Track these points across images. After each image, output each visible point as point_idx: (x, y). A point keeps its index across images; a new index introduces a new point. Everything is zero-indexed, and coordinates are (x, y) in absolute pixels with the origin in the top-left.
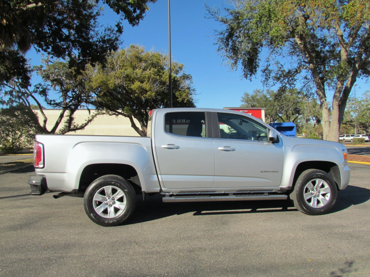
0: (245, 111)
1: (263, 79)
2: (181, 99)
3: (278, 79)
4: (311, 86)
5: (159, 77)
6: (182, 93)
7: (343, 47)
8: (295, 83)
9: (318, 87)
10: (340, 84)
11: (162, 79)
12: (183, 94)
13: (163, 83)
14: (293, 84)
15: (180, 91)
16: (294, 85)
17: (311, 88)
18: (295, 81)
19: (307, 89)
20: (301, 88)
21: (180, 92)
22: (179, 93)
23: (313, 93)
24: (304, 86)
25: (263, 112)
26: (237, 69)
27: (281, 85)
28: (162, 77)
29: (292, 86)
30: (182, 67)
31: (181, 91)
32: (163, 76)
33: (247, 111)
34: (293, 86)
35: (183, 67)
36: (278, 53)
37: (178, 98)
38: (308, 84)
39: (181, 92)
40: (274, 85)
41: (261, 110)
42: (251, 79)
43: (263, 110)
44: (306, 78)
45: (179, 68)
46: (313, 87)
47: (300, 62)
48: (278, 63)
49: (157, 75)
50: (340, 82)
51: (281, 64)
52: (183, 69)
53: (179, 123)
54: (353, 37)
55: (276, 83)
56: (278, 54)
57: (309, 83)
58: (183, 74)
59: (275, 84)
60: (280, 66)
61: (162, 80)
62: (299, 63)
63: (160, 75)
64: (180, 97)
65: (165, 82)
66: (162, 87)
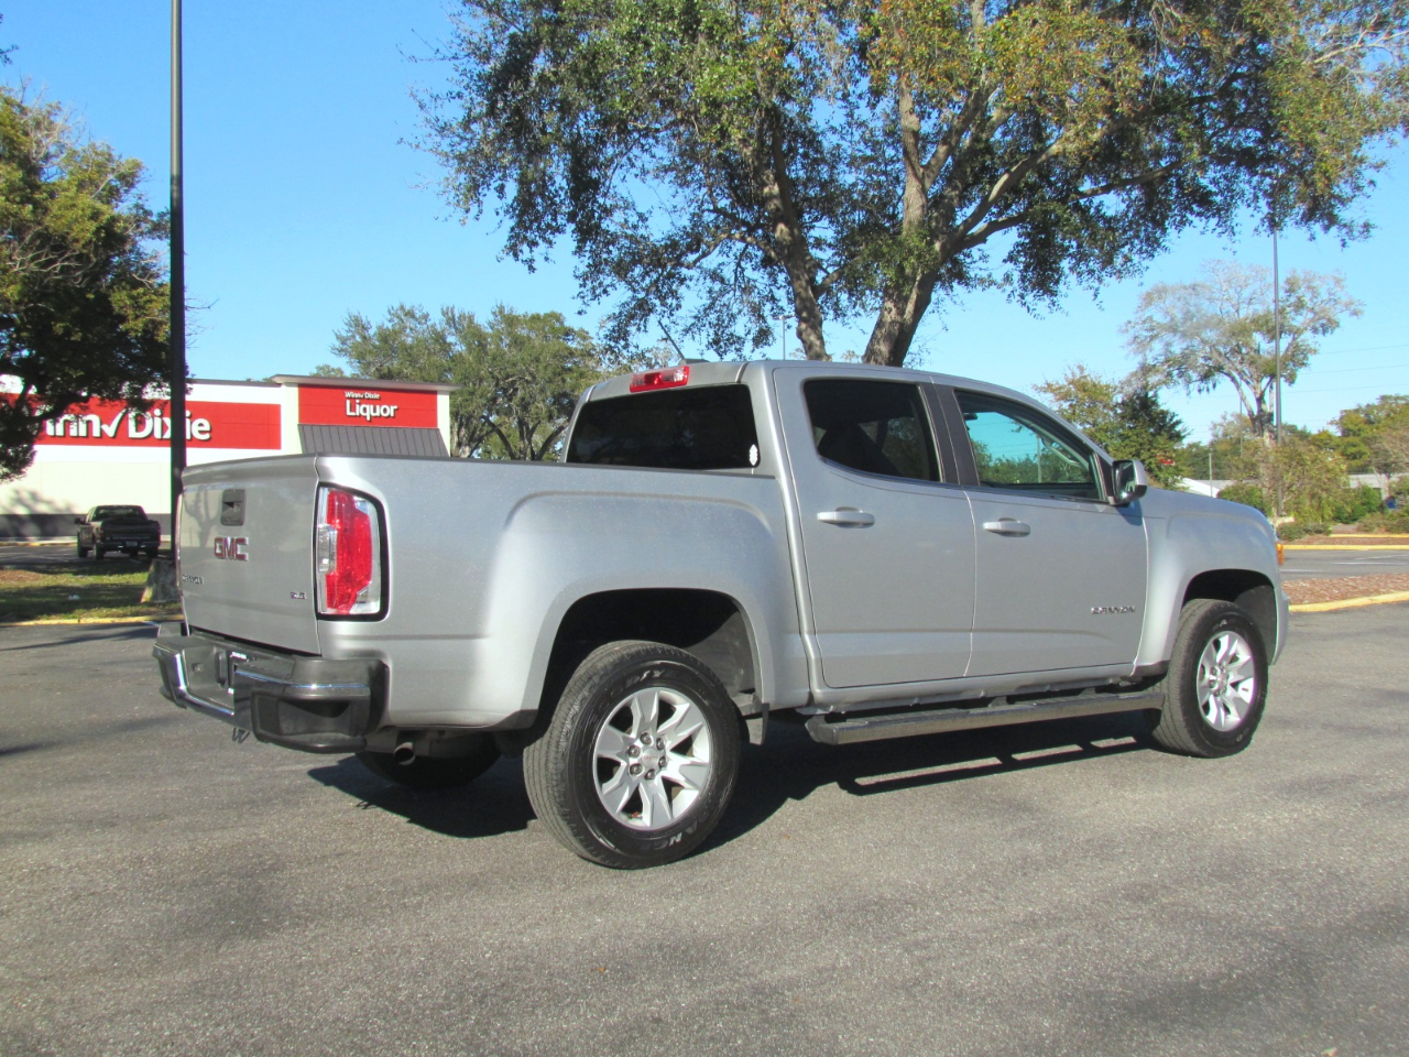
0: (369, 395)
1: (583, 269)
2: (140, 324)
3: (621, 270)
4: (735, 310)
5: (33, 212)
6: (145, 298)
7: (916, 175)
8: (682, 290)
9: (804, 315)
10: (894, 310)
11: (48, 220)
12: (150, 301)
13: (55, 244)
14: (674, 294)
15: (136, 284)
16: (677, 299)
17: (733, 317)
18: (682, 281)
19: (718, 319)
20: (695, 313)
21: (135, 293)
22: (131, 297)
23: (739, 338)
24: (711, 307)
25: (443, 404)
26: (481, 212)
27: (630, 293)
28: (46, 210)
29: (669, 301)
30: (133, 175)
31: (142, 284)
32: (55, 209)
33: (377, 396)
34: (674, 302)
35: (142, 174)
36: (633, 166)
37: (123, 319)
38: (725, 300)
39: (141, 290)
40: (605, 292)
41: (435, 393)
42: (532, 260)
43: (444, 393)
44: (715, 276)
45: (122, 177)
46: (740, 312)
47: (697, 211)
48: (626, 208)
49: (24, 202)
50: (894, 301)
51: (640, 210)
52: (140, 188)
53: (55, 436)
54: (950, 144)
55: (612, 285)
56: (634, 171)
57: (727, 296)
58: (138, 206)
59: (609, 289)
60: (634, 219)
61: (47, 228)
62: (694, 215)
63: (36, 204)
64: (137, 317)
65: (64, 238)
66: (54, 261)
